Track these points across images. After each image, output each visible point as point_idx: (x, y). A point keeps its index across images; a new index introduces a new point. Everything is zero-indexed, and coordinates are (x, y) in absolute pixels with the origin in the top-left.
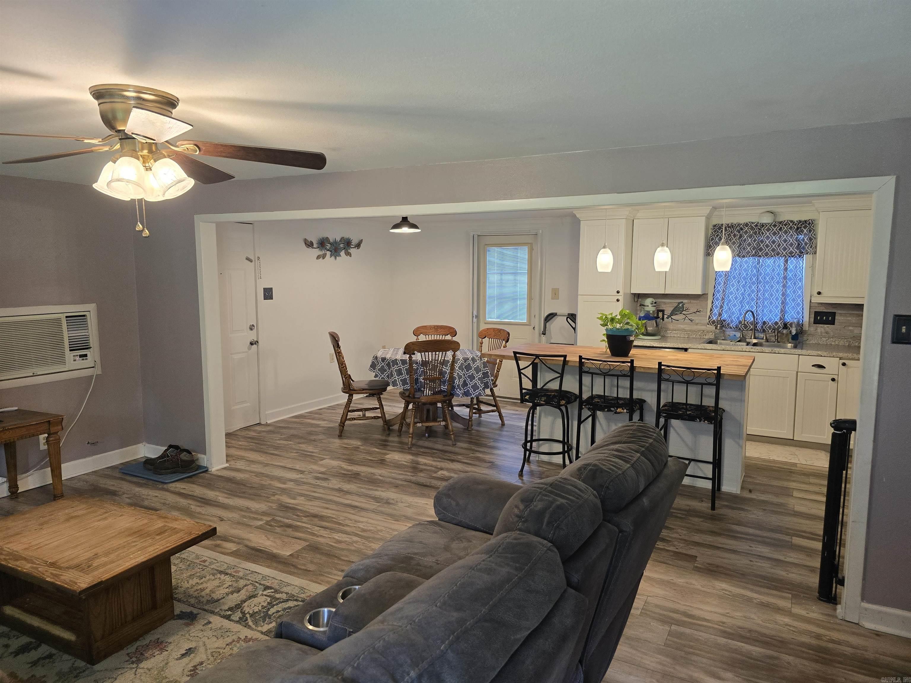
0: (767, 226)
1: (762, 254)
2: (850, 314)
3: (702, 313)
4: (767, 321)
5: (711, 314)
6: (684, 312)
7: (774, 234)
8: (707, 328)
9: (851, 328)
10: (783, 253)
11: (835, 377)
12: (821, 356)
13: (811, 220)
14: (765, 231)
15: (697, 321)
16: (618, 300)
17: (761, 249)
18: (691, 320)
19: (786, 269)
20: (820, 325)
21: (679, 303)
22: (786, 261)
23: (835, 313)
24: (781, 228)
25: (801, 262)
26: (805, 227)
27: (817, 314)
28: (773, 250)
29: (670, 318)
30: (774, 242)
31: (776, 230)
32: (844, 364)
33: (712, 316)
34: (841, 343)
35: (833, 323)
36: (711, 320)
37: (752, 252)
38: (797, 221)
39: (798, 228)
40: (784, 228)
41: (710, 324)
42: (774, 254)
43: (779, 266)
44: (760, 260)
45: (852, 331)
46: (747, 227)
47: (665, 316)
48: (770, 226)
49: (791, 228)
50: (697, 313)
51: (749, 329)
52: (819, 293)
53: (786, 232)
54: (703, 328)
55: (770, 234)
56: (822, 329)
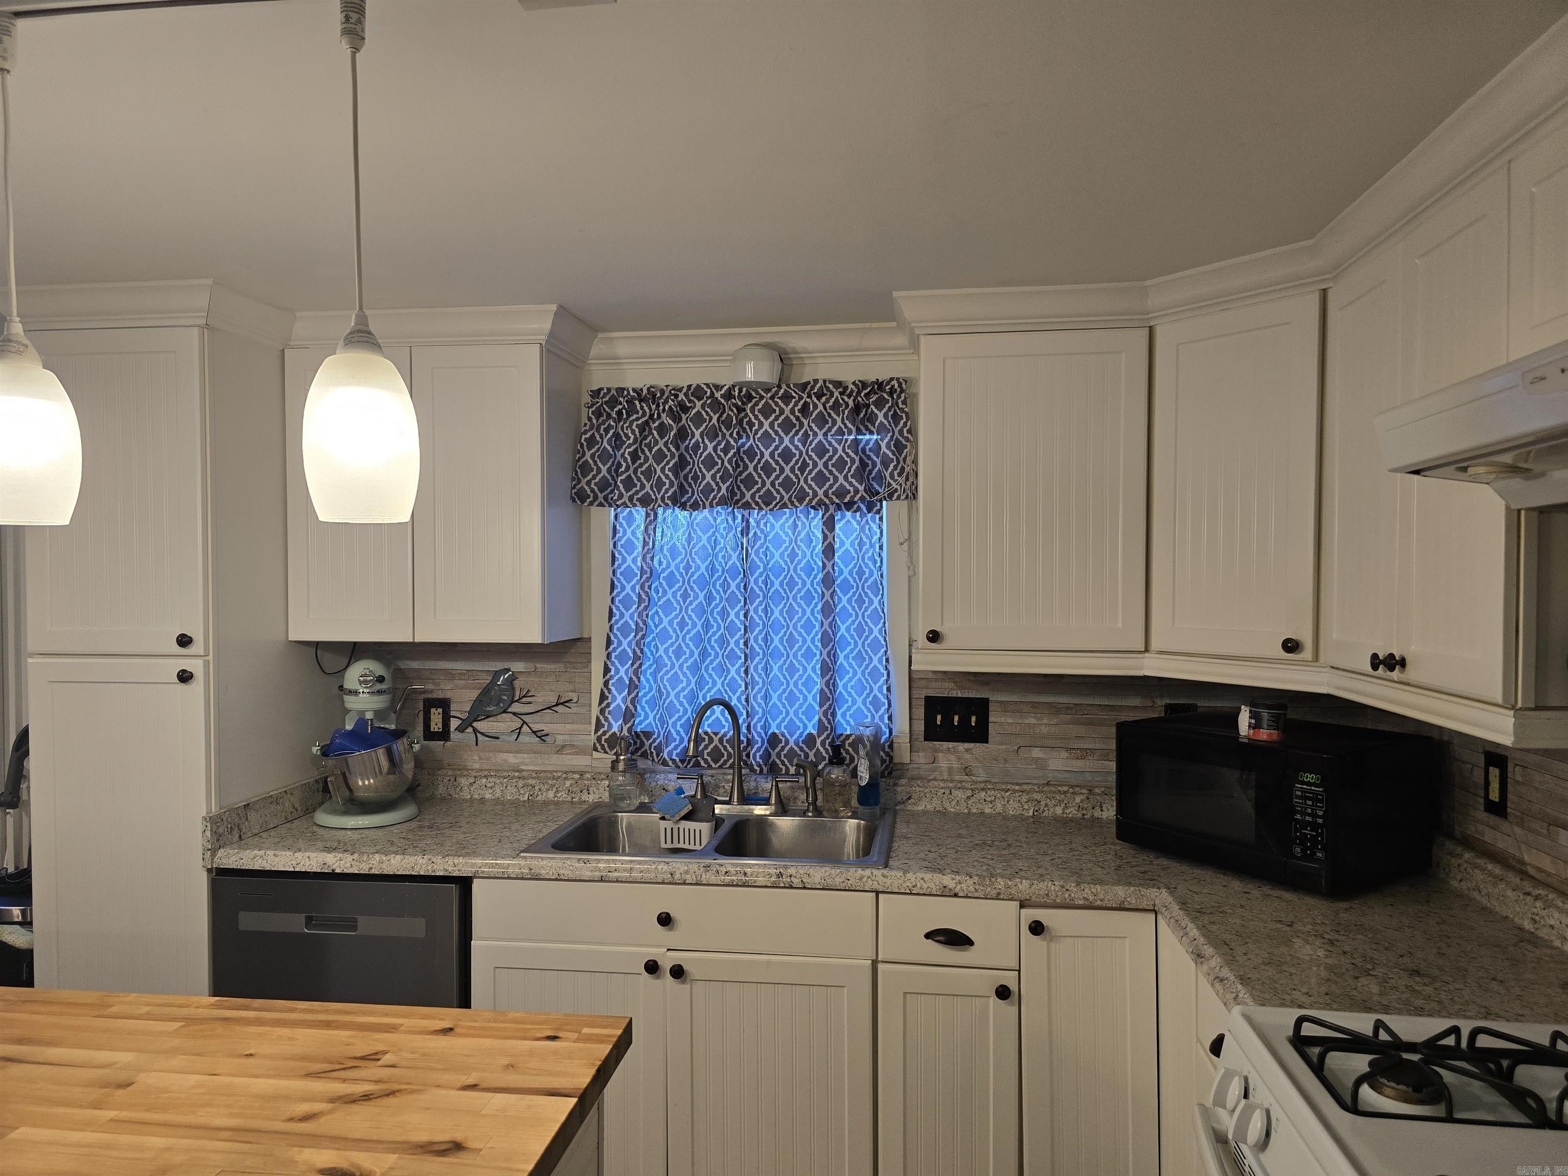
0: (762, 397)
1: (753, 496)
2: (1034, 705)
3: (574, 709)
4: (783, 735)
5: (602, 711)
6: (516, 708)
7: (787, 426)
8: (595, 764)
9: (1037, 753)
10: (815, 494)
11: (1009, 978)
12: (956, 895)
13: (898, 379)
14: (756, 417)
15: (560, 740)
16: (185, 677)
17: (749, 482)
18: (541, 736)
19: (829, 551)
20: (946, 745)
21: (497, 674)
22: (829, 524)
23: (988, 699)
24: (806, 405)
25: (875, 528)
26: (880, 404)
27: (933, 705)
28: (787, 484)
29: (470, 730)
30: (787, 455)
31: (792, 412)
32: (1037, 928)
33: (606, 719)
34: (1013, 808)
35: (980, 735)
36: (604, 733)
37: (720, 489)
38: (854, 383)
39: (857, 408)
40: (816, 407)
41: (603, 747)
42: (790, 499)
43: (809, 540)
44: (751, 520)
45: (1040, 764)
46: (699, 399)
47: (454, 724)
48: (772, 398)
49: (836, 406)
50: (560, 709)
51: (725, 762)
52: (934, 637)
53: (821, 421)
54: (581, 761)
55: (772, 425)
56: (952, 757)
